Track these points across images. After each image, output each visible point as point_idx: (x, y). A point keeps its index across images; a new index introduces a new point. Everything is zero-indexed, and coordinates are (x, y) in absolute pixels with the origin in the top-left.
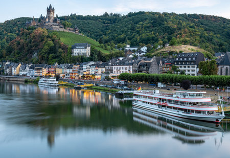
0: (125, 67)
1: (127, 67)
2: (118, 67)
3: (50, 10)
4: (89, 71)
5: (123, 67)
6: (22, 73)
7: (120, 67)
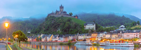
0: (133, 34)
1: (135, 34)
2: (128, 34)
3: (62, 7)
4: (105, 37)
5: (132, 34)
6: (54, 40)
7: (129, 34)
